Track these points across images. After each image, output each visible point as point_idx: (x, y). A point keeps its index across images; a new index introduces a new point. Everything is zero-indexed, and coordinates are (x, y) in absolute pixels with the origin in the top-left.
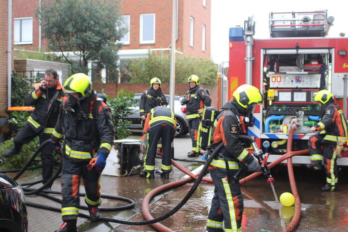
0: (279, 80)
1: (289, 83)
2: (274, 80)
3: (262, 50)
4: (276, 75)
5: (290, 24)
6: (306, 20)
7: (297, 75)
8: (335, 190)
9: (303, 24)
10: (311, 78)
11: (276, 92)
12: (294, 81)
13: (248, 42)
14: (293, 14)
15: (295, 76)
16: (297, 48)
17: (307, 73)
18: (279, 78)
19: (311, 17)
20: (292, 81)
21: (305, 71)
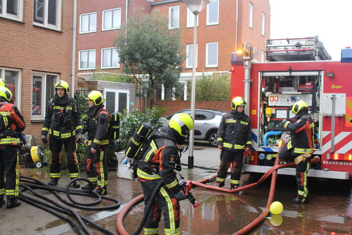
0: (276, 100)
1: (285, 102)
2: (272, 99)
3: (259, 73)
4: (274, 95)
5: (284, 49)
6: (298, 46)
7: (292, 95)
8: (305, 202)
9: (296, 49)
10: (305, 98)
11: (274, 110)
12: (290, 100)
13: (246, 66)
14: (288, 40)
15: (290, 96)
16: (290, 71)
17: (300, 93)
18: (276, 98)
19: (303, 42)
20: (288, 100)
21: (298, 91)
